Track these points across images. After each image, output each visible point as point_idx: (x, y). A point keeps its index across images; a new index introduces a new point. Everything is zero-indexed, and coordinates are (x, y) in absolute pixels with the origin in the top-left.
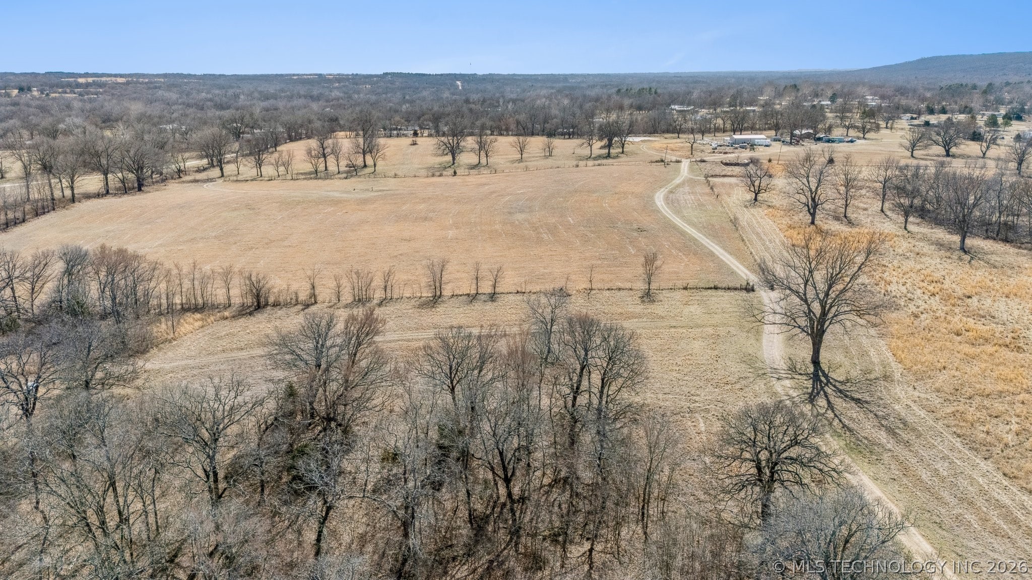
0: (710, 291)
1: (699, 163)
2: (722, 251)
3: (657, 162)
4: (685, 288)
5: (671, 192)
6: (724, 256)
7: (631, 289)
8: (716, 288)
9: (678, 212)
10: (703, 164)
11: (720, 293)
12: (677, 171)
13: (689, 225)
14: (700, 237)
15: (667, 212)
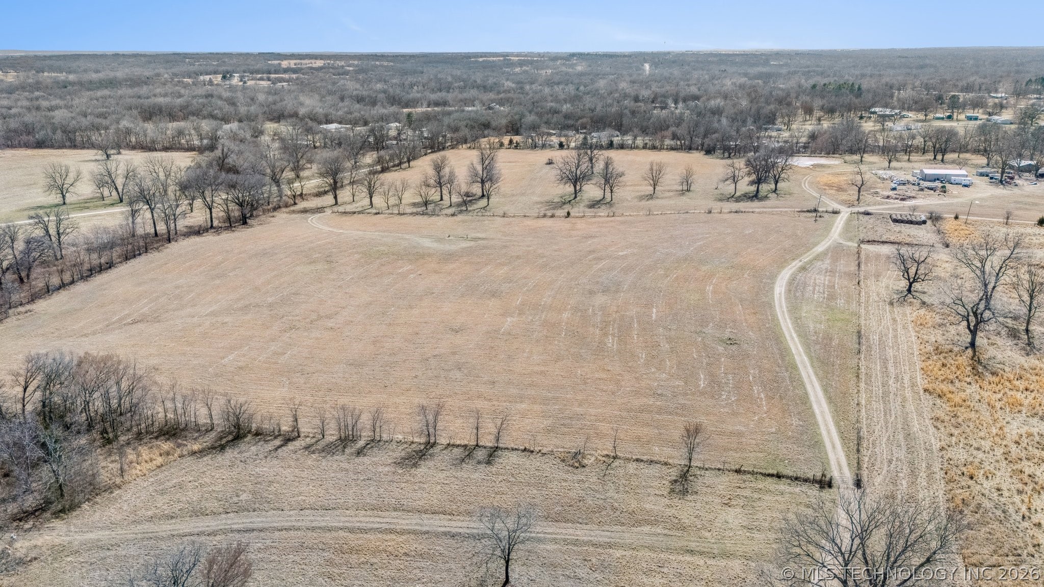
0: (769, 479)
1: (861, 217)
2: (820, 394)
3: (808, 211)
4: (738, 471)
5: (803, 269)
6: (820, 405)
7: (666, 464)
8: (779, 476)
9: (794, 309)
10: (867, 217)
11: (783, 486)
12: (828, 229)
13: (799, 336)
14: (803, 362)
15: (781, 307)
